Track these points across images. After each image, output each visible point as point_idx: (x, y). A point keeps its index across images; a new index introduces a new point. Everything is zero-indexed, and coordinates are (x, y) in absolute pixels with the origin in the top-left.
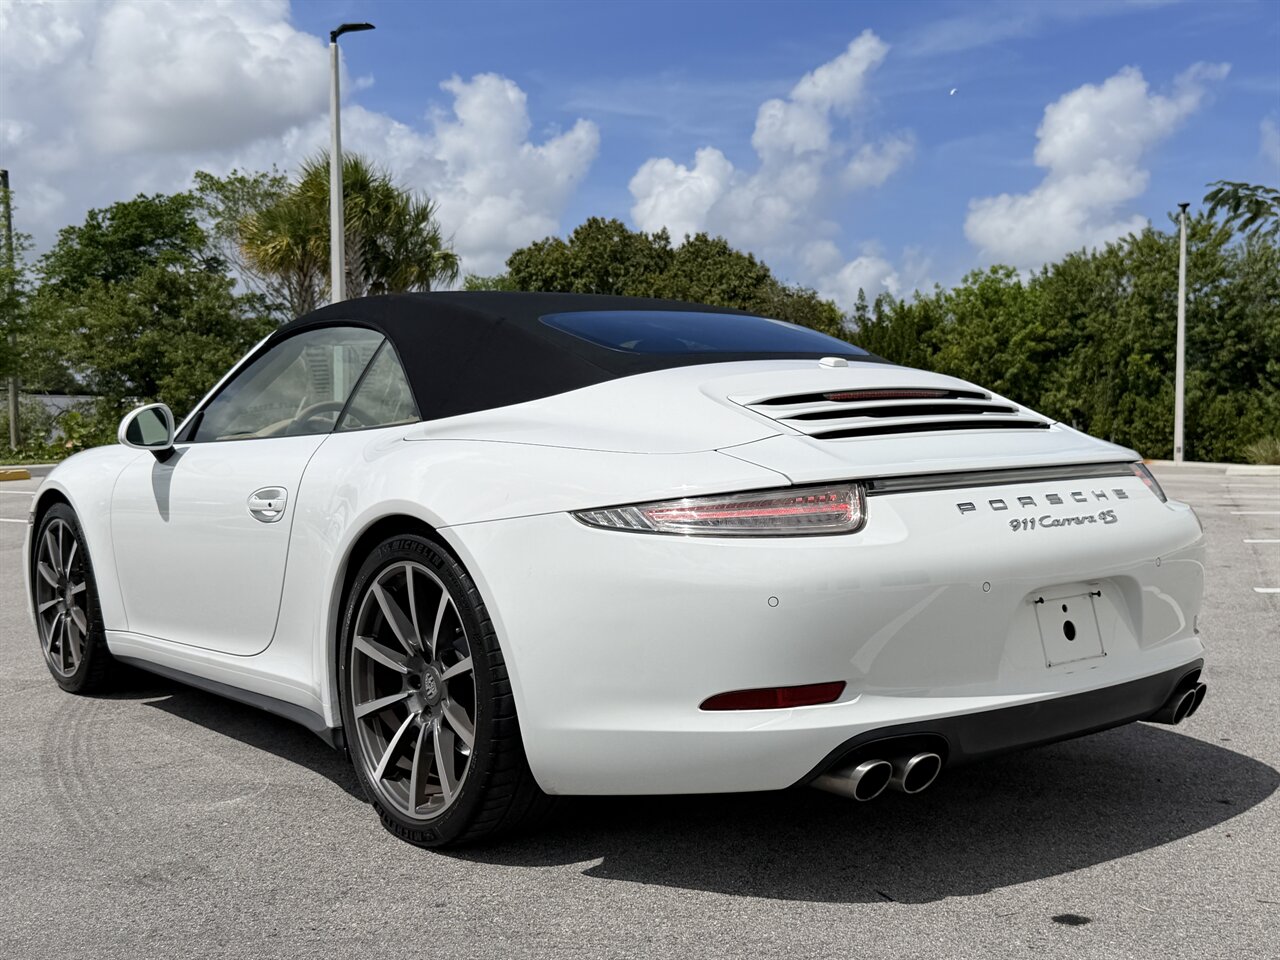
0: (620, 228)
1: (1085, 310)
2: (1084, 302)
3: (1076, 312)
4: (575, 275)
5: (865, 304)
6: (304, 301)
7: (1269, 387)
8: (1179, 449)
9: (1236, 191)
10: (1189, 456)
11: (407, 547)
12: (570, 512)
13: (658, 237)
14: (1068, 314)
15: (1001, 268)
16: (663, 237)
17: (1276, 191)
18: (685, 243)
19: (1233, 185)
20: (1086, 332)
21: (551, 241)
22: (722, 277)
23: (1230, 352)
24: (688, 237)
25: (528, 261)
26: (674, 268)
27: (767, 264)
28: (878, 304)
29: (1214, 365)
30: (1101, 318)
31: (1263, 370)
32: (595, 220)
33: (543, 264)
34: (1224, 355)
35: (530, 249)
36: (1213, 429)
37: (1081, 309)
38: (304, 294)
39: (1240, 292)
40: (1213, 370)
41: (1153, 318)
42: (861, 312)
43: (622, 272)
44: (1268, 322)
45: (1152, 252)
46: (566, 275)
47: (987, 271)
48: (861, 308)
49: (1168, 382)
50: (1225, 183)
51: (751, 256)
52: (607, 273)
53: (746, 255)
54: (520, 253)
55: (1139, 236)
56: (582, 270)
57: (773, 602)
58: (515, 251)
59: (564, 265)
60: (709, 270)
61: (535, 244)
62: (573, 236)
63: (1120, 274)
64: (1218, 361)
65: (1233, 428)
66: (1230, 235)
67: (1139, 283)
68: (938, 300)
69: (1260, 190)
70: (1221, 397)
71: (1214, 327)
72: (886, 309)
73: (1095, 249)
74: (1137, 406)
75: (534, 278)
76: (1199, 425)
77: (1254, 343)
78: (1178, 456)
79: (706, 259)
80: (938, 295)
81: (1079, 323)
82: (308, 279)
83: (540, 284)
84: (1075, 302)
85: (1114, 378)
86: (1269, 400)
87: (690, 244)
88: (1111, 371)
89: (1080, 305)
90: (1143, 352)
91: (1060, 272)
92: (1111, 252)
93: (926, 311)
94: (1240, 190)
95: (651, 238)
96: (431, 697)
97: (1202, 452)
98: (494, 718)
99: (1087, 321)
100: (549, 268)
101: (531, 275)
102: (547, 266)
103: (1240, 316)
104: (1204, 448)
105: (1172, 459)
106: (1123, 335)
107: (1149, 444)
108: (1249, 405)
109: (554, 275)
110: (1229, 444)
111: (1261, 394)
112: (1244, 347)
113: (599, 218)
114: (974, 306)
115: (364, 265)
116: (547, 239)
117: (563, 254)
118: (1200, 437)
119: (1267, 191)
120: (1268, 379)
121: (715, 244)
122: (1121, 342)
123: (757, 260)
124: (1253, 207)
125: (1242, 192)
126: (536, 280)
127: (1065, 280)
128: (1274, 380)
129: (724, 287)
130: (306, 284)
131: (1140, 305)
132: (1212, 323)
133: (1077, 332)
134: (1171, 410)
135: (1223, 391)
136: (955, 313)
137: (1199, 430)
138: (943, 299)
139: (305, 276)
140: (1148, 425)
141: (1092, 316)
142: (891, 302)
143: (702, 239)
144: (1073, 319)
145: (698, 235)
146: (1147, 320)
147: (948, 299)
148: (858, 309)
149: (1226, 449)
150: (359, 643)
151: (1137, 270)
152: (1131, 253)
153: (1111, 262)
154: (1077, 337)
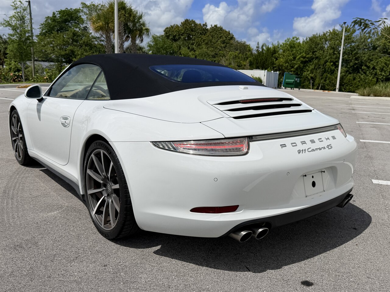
0: (194, 22)
1: (316, 50)
2: (316, 48)
3: (314, 50)
4: (181, 35)
5: (259, 46)
6: (108, 40)
7: (362, 73)
8: (337, 88)
9: (361, 21)
10: (340, 90)
11: (101, 145)
12: (151, 142)
13: (204, 25)
14: (312, 51)
15: (295, 37)
16: (205, 25)
17: (372, 21)
18: (211, 27)
19: (360, 19)
20: (316, 56)
21: (175, 25)
22: (221, 37)
23: (353, 63)
24: (211, 25)
25: (169, 31)
26: (208, 34)
27: (233, 34)
28: (262, 46)
29: (349, 66)
30: (320, 52)
31: (361, 68)
32: (187, 20)
33: (173, 31)
34: (351, 64)
35: (170, 27)
36: (346, 83)
37: (315, 50)
38: (108, 38)
39: (357, 47)
40: (348, 68)
41: (334, 53)
42: (258, 48)
43: (194, 34)
44: (364, 55)
45: (335, 35)
46: (179, 35)
47: (291, 38)
48: (258, 47)
49: (336, 70)
50: (358, 18)
51: (229, 31)
52: (190, 34)
53: (228, 31)
54: (167, 28)
55: (332, 31)
56: (183, 33)
57: (216, 180)
58: (166, 28)
59: (178, 32)
60: (217, 35)
61: (171, 26)
62: (181, 24)
63: (326, 41)
64: (350, 65)
65: (352, 83)
67: (331, 43)
68: (278, 46)
69: (367, 21)
70: (349, 75)
71: (349, 56)
72: (264, 48)
73: (320, 34)
74: (328, 76)
75: (171, 35)
76: (343, 82)
77: (359, 61)
78: (337, 90)
79: (217, 31)
80: (278, 44)
81: (315, 53)
82: (109, 34)
83: (172, 37)
84: (314, 48)
85: (322, 69)
86: (362, 76)
87: (213, 27)
88: (322, 67)
89: (315, 49)
90: (331, 62)
91: (311, 39)
92: (324, 35)
93: (275, 49)
94: (362, 20)
95: (202, 25)
96: (109, 192)
97: (343, 89)
98: (126, 205)
99: (317, 53)
100: (175, 33)
101: (170, 35)
102: (174, 32)
103: (357, 53)
104: (344, 88)
105: (335, 91)
106: (325, 57)
107: (330, 87)
108: (357, 78)
109: (176, 35)
110: (350, 88)
111: (360, 75)
112: (357, 62)
113: (188, 19)
114: (287, 48)
115: (124, 31)
116: (174, 25)
117: (178, 29)
118: (343, 86)
119: (369, 21)
120: (362, 71)
121: (219, 28)
122: (325, 59)
123: (231, 33)
124: (365, 25)
126: (171, 36)
127: (312, 42)
128: (364, 71)
129: (221, 40)
130: (108, 35)
131: (331, 50)
132: (349, 55)
133: (314, 56)
134: (336, 78)
135: (350, 73)
136: (282, 50)
137: (343, 84)
138: (279, 46)
139: (108, 33)
140: (330, 82)
141: (318, 52)
142: (266, 46)
143: (216, 26)
144: (313, 52)
145: (214, 25)
146: (332, 54)
147: (281, 46)
148: (257, 47)
149: (350, 89)
150: (89, 171)
151: (331, 40)
152: (329, 35)
153: (324, 37)
154: (314, 57)
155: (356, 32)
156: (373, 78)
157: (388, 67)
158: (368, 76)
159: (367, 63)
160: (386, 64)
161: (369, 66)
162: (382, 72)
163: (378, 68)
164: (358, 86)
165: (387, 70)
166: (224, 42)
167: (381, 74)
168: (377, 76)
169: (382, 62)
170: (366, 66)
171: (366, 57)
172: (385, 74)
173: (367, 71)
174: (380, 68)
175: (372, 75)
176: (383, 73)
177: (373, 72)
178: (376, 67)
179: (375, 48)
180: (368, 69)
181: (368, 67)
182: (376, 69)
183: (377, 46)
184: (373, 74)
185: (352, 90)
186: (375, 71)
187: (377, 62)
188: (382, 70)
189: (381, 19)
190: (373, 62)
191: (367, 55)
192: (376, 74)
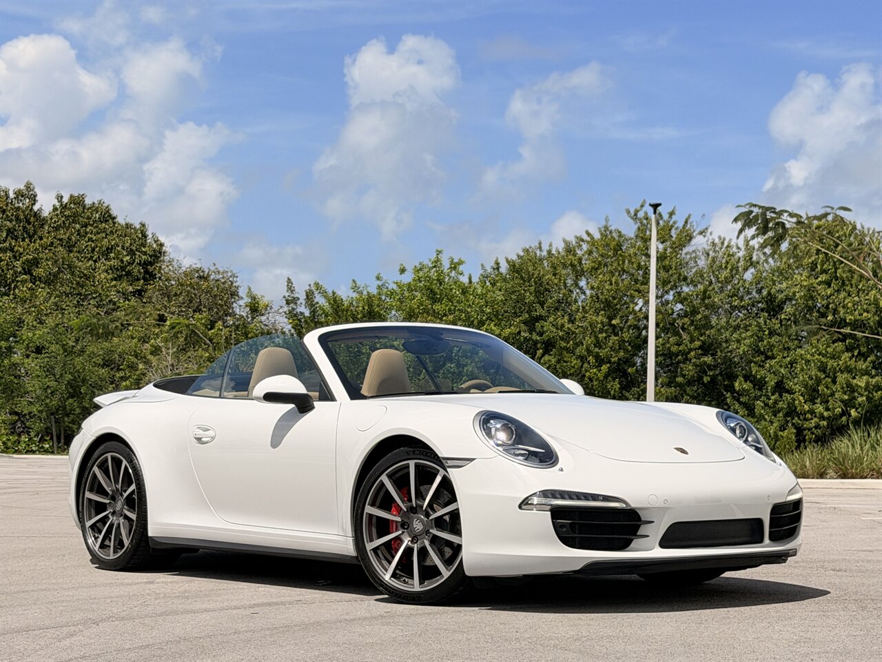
1: (544, 313)
2: (542, 304)
3: (534, 314)
5: (296, 295)
9: (764, 214)
13: (19, 194)
17: (800, 217)
18: (58, 204)
19: (760, 207)
20: (545, 337)
22: (110, 250)
24: (60, 198)
27: (162, 239)
28: (309, 296)
29: (679, 379)
30: (560, 321)
31: (730, 388)
37: (540, 311)
48: (291, 301)
51: (143, 225)
53: (138, 226)
55: (597, 236)
60: (90, 240)
63: (579, 274)
64: (684, 376)
68: (381, 293)
69: (785, 214)
72: (320, 300)
73: (551, 245)
77: (720, 357)
79: (85, 225)
80: (379, 287)
84: (533, 303)
87: (64, 207)
89: (538, 306)
91: (514, 268)
92: (569, 250)
93: (370, 306)
94: (768, 213)
95: (12, 195)
99: (546, 325)
112: (709, 360)
119: (791, 215)
121: (94, 208)
123: (149, 232)
125: (769, 215)
127: (522, 278)
129: (112, 262)
133: (535, 337)
138: (386, 293)
141: (551, 319)
142: (324, 293)
143: (77, 201)
145: (71, 196)
147: (392, 294)
148: (288, 303)
151: (596, 270)
152: (590, 253)
153: (569, 261)
154: (536, 342)
155: (693, 242)
156: (783, 428)
157: (834, 382)
158: (762, 417)
159: (754, 369)
160: (823, 368)
161: (763, 378)
162: (812, 400)
163: (797, 387)
165: (832, 395)
166: (122, 273)
167: (812, 412)
168: (796, 420)
169: (808, 362)
170: (749, 377)
171: (747, 341)
172: (827, 409)
173: (757, 398)
174: (806, 386)
176: (819, 408)
177: (781, 405)
178: (791, 384)
179: (773, 306)
180: (758, 393)
181: (759, 384)
182: (790, 392)
183: (781, 296)
186: (787, 396)
187: (791, 363)
188: (812, 394)
189: (829, 210)
190: (773, 362)
191: (749, 334)
192: (792, 412)
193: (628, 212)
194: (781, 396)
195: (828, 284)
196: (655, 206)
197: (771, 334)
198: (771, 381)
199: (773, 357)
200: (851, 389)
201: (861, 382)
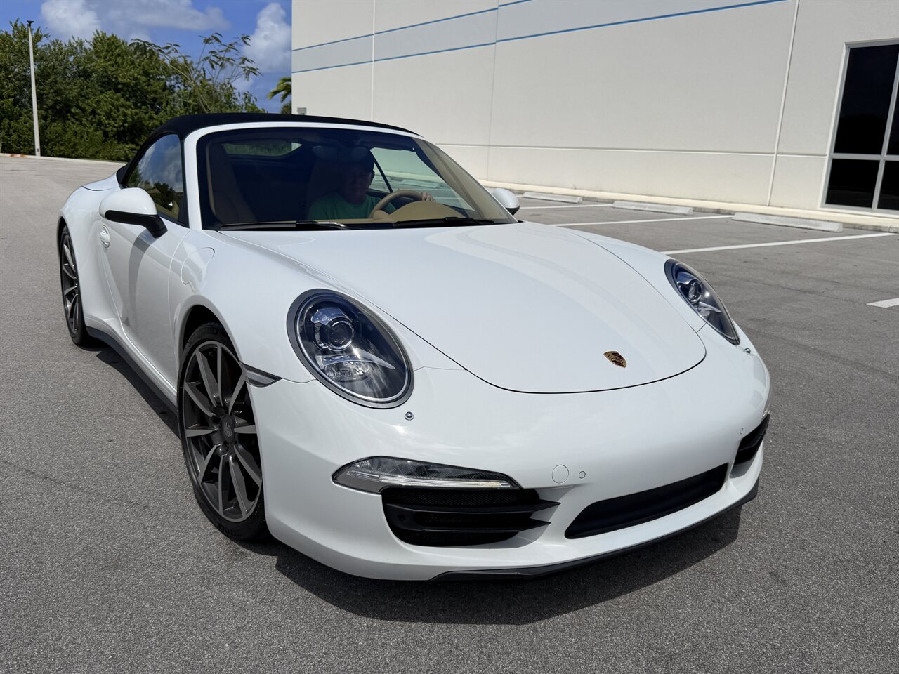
7: (73, 120)
8: (38, 150)
10: (43, 154)
23: (52, 100)
29: (45, 106)
31: (70, 112)
34: (50, 102)
36: (52, 141)
39: (53, 69)
64: (47, 105)
65: (62, 140)
66: (41, 37)
70: (53, 124)
74: (12, 126)
76: (46, 138)
77: (63, 97)
78: (38, 153)
97: (49, 152)
103: (55, 82)
104: (50, 150)
105: (34, 155)
107: (22, 147)
110: (62, 148)
111: (70, 122)
112: (59, 98)
118: (47, 144)
120: (73, 117)
128: (76, 117)
134: (31, 129)
137: (46, 140)
140: (19, 136)
149: (61, 151)
156: (96, 130)
157: (118, 111)
158: (85, 126)
159: (80, 104)
161: (85, 108)
163: (101, 113)
164: (75, 145)
165: (118, 117)
167: (109, 124)
169: (105, 102)
170: (78, 107)
174: (106, 112)
175: (92, 125)
176: (112, 123)
177: (94, 120)
178: (99, 111)
179: (86, 75)
180: (83, 114)
181: (84, 110)
182: (99, 115)
184: (94, 122)
185: (66, 153)
186: (97, 117)
187: (98, 102)
188: (109, 116)
190: (90, 101)
191: (77, 87)
192: (100, 123)
193: (11, 23)
194: (94, 116)
195: (113, 65)
196: (30, 23)
197: (88, 87)
198: (89, 110)
199: (88, 98)
200: (125, 115)
201: (128, 112)
